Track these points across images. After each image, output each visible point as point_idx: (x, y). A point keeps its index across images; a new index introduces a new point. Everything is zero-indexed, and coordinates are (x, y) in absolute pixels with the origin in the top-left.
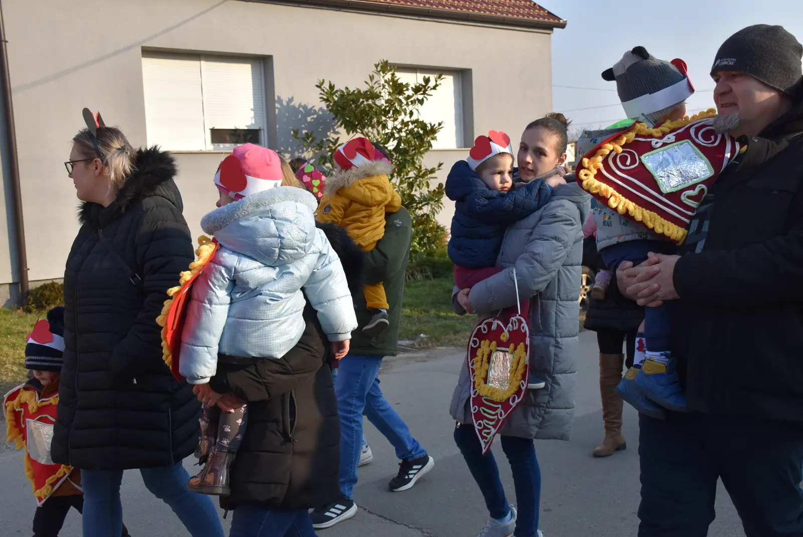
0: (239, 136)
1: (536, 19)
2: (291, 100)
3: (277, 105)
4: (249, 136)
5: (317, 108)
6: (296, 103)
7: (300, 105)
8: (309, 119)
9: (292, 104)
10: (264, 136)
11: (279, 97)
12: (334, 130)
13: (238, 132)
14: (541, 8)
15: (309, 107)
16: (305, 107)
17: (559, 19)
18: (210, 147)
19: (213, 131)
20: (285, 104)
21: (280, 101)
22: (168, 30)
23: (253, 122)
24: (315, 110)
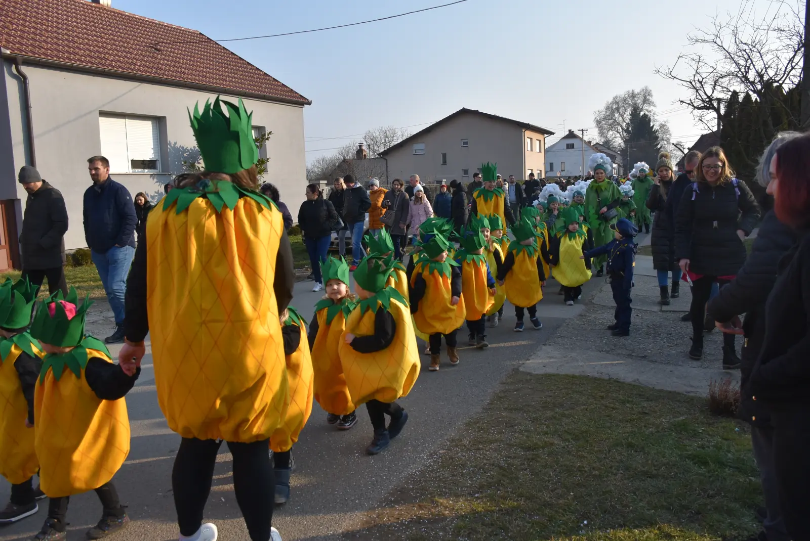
0: (145, 164)
1: (292, 98)
2: (176, 143)
3: (169, 146)
4: (150, 165)
5: (189, 148)
6: (178, 145)
7: (180, 146)
8: (185, 155)
9: (176, 146)
10: (159, 165)
11: (169, 142)
12: (198, 161)
13: (145, 162)
14: (296, 93)
15: (185, 148)
16: (183, 148)
17: (307, 100)
18: (131, 171)
19: (133, 161)
20: (173, 145)
21: (170, 144)
22: (112, 101)
23: (153, 156)
24: (188, 150)
